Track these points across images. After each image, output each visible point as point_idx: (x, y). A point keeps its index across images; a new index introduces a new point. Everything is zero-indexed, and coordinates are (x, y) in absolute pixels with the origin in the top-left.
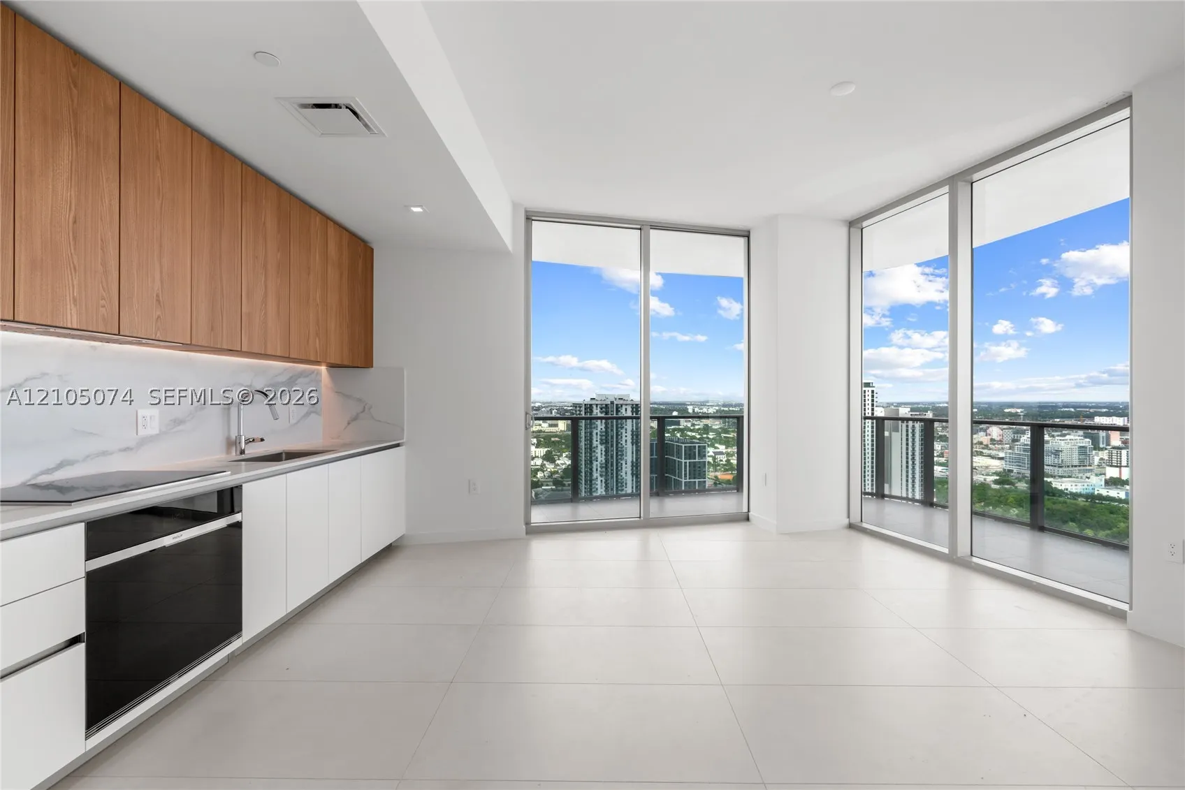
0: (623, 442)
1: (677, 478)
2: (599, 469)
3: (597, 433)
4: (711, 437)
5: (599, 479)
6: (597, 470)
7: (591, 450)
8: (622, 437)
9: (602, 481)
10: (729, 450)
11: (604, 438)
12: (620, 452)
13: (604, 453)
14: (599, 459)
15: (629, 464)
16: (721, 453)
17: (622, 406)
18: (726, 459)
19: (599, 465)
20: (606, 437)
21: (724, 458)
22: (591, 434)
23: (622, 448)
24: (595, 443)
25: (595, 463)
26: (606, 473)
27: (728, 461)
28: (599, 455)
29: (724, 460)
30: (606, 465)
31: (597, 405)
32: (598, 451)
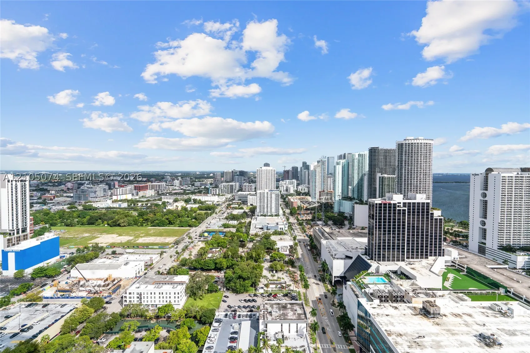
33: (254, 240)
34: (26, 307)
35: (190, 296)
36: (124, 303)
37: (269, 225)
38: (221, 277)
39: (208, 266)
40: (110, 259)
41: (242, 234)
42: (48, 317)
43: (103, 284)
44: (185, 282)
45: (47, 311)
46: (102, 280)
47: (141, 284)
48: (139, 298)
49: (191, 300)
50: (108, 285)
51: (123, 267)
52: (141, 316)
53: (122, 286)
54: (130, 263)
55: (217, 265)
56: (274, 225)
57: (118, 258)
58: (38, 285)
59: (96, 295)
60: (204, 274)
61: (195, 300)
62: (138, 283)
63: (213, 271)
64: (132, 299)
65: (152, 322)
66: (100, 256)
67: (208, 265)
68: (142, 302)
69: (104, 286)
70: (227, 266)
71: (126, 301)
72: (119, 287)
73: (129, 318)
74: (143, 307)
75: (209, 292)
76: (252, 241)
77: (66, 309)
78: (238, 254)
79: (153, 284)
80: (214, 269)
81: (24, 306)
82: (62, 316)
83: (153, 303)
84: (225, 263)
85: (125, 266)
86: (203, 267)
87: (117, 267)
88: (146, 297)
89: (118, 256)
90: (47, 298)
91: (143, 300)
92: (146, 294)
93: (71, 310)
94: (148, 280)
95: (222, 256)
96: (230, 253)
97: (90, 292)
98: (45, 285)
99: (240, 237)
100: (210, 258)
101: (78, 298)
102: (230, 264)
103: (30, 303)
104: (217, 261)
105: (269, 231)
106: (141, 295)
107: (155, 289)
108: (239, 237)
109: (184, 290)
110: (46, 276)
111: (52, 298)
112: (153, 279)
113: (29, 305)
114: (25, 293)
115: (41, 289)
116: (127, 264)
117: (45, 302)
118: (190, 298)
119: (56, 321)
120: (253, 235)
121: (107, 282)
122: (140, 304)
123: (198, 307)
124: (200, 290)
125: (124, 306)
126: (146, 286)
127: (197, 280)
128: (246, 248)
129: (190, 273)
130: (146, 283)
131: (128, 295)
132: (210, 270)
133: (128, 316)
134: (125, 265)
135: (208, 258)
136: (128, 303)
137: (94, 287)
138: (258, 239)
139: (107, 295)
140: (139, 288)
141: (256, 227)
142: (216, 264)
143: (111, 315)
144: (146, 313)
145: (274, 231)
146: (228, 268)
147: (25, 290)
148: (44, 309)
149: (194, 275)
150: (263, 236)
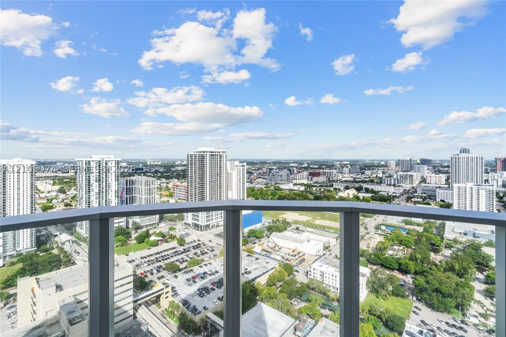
0: (110, 180)
1: (141, 196)
2: (95, 195)
3: (93, 176)
4: (159, 175)
5: (95, 200)
6: (93, 196)
7: (89, 185)
8: (109, 178)
9: (96, 201)
10: (167, 181)
11: (98, 179)
12: (107, 186)
13: (98, 187)
14: (94, 190)
15: (114, 191)
16: (164, 183)
17: (109, 161)
18: (166, 185)
19: (95, 194)
20: (99, 178)
21: (165, 185)
22: (89, 177)
23: (109, 183)
24: (92, 182)
25: (92, 192)
26: (99, 197)
27: (167, 186)
28: (94, 188)
29: (165, 186)
30: (99, 193)
31: (93, 161)
32: (94, 186)
33: (452, 247)
34: (247, 256)
35: (371, 291)
36: (309, 276)
37: (476, 232)
38: (407, 281)
39: (390, 265)
40: (295, 233)
41: (432, 236)
42: (259, 268)
43: (291, 254)
44: (365, 274)
45: (258, 264)
46: (290, 249)
47: (323, 263)
48: (321, 276)
49: (373, 296)
50: (295, 256)
51: (306, 242)
52: (324, 294)
53: (306, 259)
54: (312, 241)
55: (402, 267)
56: (487, 233)
57: (301, 234)
58: (252, 242)
59: (287, 262)
60: (388, 272)
61: (378, 298)
62: (320, 261)
63: (395, 271)
64: (315, 275)
65: (334, 303)
66: (288, 229)
67: (389, 263)
68: (324, 280)
69: (292, 255)
70: (416, 271)
71: (310, 275)
72: (304, 260)
73: (313, 291)
74: (325, 285)
75: (394, 294)
76: (448, 247)
77: (269, 266)
78: (430, 259)
79: (333, 267)
80: (397, 270)
81: (245, 255)
82: (267, 271)
83: (334, 285)
84: (412, 266)
85: (307, 243)
86: (384, 263)
87: (301, 242)
88: (327, 278)
89: (301, 232)
90: (257, 253)
91: (325, 279)
92: (327, 274)
93: (272, 269)
94: (328, 261)
95: (408, 256)
96: (419, 256)
97: (283, 257)
98: (255, 243)
99: (431, 239)
100: (391, 255)
101: (275, 259)
102: (419, 269)
103: (248, 254)
104: (401, 261)
105: (480, 240)
106: (323, 274)
107: (336, 272)
108: (428, 239)
109: (365, 284)
110: (255, 236)
111: (259, 254)
112: (333, 261)
113: (248, 255)
114: (245, 245)
115: (253, 245)
116: (308, 241)
117: (256, 256)
118: (371, 294)
119: (264, 273)
120: (450, 240)
121: (295, 253)
122: (322, 282)
123: (383, 307)
124: (383, 289)
125: (309, 279)
126: (328, 266)
127: (380, 276)
128: (440, 254)
129: (369, 266)
130: (327, 263)
131: (312, 270)
132: (393, 269)
133: (313, 289)
134: (307, 241)
135: (389, 255)
136: (312, 277)
137: (285, 254)
138: (460, 247)
139: (295, 264)
140: (321, 266)
141: (455, 231)
142: (400, 264)
143: (300, 283)
144: (328, 293)
145: (488, 241)
146: (416, 273)
147: (245, 244)
148: (256, 261)
149: (376, 270)
150: (467, 244)
